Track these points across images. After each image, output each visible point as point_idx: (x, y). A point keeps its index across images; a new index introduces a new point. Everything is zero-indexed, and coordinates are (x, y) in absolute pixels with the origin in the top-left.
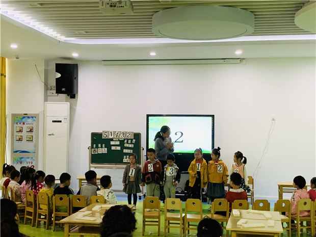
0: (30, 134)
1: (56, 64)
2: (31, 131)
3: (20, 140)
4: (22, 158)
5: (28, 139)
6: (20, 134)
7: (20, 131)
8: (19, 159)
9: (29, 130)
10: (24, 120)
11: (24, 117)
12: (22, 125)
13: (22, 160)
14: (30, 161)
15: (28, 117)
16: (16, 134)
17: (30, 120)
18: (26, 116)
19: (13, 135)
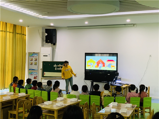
0: (36, 62)
1: (45, 29)
2: (36, 60)
3: (32, 64)
4: (32, 72)
5: (35, 64)
6: (32, 61)
7: (32, 60)
8: (31, 73)
9: (35, 60)
10: (33, 55)
11: (33, 54)
12: (32, 58)
13: (32, 73)
14: (36, 74)
15: (35, 54)
16: (30, 61)
17: (36, 55)
18: (34, 53)
19: (28, 62)
